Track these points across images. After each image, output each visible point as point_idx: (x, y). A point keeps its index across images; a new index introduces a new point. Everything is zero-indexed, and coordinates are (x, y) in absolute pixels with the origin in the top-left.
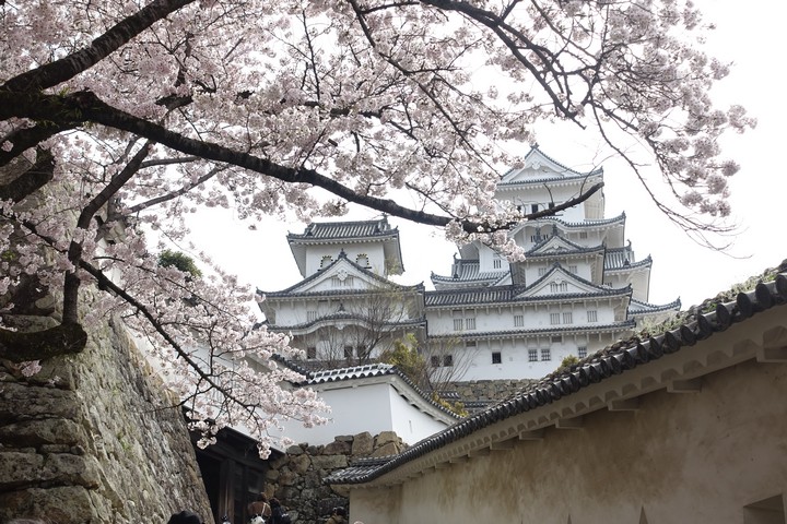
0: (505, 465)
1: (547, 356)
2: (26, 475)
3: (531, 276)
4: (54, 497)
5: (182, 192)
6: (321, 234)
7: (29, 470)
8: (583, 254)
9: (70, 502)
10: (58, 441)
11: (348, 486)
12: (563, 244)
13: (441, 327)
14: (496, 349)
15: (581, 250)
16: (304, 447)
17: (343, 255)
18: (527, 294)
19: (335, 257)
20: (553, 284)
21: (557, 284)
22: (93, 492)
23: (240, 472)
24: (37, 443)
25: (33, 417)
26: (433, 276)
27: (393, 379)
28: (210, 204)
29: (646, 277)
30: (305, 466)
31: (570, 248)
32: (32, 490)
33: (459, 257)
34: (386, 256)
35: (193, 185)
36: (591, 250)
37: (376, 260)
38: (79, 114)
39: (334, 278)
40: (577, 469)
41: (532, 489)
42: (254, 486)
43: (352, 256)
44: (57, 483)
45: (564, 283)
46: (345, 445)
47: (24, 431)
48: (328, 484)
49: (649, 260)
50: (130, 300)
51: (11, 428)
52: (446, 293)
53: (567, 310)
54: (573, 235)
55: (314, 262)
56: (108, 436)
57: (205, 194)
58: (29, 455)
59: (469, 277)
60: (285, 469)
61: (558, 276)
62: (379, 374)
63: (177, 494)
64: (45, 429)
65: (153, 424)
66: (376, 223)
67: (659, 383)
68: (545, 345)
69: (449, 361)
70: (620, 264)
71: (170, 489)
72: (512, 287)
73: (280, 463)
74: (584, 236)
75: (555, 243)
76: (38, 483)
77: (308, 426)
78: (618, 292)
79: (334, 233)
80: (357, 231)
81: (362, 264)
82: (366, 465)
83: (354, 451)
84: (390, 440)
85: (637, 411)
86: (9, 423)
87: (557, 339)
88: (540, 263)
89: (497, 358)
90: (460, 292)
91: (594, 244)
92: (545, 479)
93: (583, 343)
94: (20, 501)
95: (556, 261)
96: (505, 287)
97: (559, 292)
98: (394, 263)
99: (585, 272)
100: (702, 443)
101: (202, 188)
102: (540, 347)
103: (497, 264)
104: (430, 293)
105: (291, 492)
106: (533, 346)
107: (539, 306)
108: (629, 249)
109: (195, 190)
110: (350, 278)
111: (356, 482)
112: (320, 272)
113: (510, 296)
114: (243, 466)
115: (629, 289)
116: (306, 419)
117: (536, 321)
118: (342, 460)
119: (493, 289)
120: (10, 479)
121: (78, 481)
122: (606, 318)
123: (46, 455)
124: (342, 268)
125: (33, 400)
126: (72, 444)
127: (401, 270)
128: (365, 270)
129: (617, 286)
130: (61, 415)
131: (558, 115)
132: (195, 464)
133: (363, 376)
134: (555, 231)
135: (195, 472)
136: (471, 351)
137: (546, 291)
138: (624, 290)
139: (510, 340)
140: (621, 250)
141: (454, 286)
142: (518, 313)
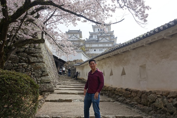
0: (101, 62)
1: (102, 50)
2: (35, 61)
3: (100, 39)
4: (39, 64)
5: (57, 21)
6: (70, 32)
7: (36, 60)
8: (108, 36)
9: (42, 65)
10: (39, 56)
11: (76, 66)
12: (105, 35)
13: (87, 46)
14: (95, 49)
15: (107, 36)
16: (69, 61)
17: (74, 35)
18: (99, 42)
19: (72, 35)
20: (103, 40)
21: (104, 40)
22: (45, 64)
23: (60, 64)
24: (36, 57)
25: (36, 53)
26: (86, 39)
27: (82, 52)
28: (61, 23)
29: (116, 40)
30: (69, 64)
31: (106, 35)
32: (36, 63)
33: (90, 36)
34: (80, 35)
35: (58, 20)
36: (109, 36)
37: (78, 36)
38: (50, 4)
39: (72, 38)
40: (113, 62)
41: (106, 65)
42: (62, 66)
43: (75, 35)
44: (39, 62)
45: (105, 40)
46: (75, 61)
47: (34, 55)
48: (73, 66)
49: (117, 37)
50: (50, 36)
51: (33, 54)
52: (88, 41)
53: (105, 44)
54: (106, 33)
55: (69, 36)
56: (45, 57)
57: (60, 22)
58: (35, 58)
59: (91, 39)
60: (67, 64)
61: (104, 39)
62: (80, 51)
63: (53, 66)
64: (37, 55)
65: (49, 56)
66: (78, 30)
67: (128, 49)
68: (102, 49)
69: (88, 51)
70: (113, 38)
71: (52, 65)
72: (97, 40)
73: (66, 63)
74: (108, 34)
75: (104, 34)
76: (37, 62)
77: (74, 56)
78: (112, 42)
79: (72, 32)
80: (76, 32)
81: (76, 36)
82: (79, 63)
83: (76, 62)
84: (82, 60)
85: (123, 54)
86: (32, 54)
87: (103, 48)
88: (101, 37)
89: (95, 50)
90: (90, 41)
91: (109, 35)
92: (108, 64)
93: (107, 49)
94: (34, 64)
95: (104, 37)
96: (96, 40)
97: (104, 41)
98: (81, 36)
99: (108, 39)
100: (133, 58)
101: (60, 21)
102: (101, 49)
103: (95, 37)
104: (86, 41)
105: (67, 67)
106: (100, 49)
107: (101, 43)
108: (114, 36)
109: (58, 21)
110: (75, 38)
111: (77, 66)
112: (70, 37)
113: (97, 42)
114: (61, 63)
115: (114, 41)
116: (74, 55)
117: (101, 45)
118: (74, 63)
119: (95, 41)
120: (33, 61)
121: (42, 62)
122: (111, 45)
123: (38, 58)
124: (73, 37)
125: (36, 50)
126: (41, 57)
127: (82, 38)
128: (77, 37)
129: (112, 41)
130: (40, 53)
131: (120, 7)
132: (55, 63)
133: (78, 51)
134: (104, 33)
135: (55, 64)
136: (91, 49)
137: (102, 41)
138: (113, 41)
139: (97, 48)
140: (113, 36)
141: (89, 40)
142: (98, 44)
